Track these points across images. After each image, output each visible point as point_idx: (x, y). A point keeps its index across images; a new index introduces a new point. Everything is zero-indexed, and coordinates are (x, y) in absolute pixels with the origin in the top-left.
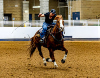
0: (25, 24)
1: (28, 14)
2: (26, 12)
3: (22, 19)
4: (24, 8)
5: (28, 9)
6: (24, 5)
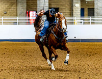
0: (76, 21)
1: (80, 8)
2: (77, 6)
3: (71, 14)
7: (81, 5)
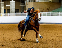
4: (1, 6)
5: (3, 6)
6: (1, 4)
7: (4, 8)
